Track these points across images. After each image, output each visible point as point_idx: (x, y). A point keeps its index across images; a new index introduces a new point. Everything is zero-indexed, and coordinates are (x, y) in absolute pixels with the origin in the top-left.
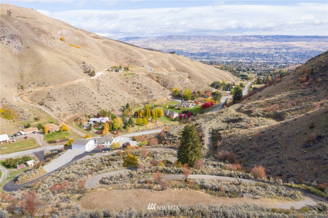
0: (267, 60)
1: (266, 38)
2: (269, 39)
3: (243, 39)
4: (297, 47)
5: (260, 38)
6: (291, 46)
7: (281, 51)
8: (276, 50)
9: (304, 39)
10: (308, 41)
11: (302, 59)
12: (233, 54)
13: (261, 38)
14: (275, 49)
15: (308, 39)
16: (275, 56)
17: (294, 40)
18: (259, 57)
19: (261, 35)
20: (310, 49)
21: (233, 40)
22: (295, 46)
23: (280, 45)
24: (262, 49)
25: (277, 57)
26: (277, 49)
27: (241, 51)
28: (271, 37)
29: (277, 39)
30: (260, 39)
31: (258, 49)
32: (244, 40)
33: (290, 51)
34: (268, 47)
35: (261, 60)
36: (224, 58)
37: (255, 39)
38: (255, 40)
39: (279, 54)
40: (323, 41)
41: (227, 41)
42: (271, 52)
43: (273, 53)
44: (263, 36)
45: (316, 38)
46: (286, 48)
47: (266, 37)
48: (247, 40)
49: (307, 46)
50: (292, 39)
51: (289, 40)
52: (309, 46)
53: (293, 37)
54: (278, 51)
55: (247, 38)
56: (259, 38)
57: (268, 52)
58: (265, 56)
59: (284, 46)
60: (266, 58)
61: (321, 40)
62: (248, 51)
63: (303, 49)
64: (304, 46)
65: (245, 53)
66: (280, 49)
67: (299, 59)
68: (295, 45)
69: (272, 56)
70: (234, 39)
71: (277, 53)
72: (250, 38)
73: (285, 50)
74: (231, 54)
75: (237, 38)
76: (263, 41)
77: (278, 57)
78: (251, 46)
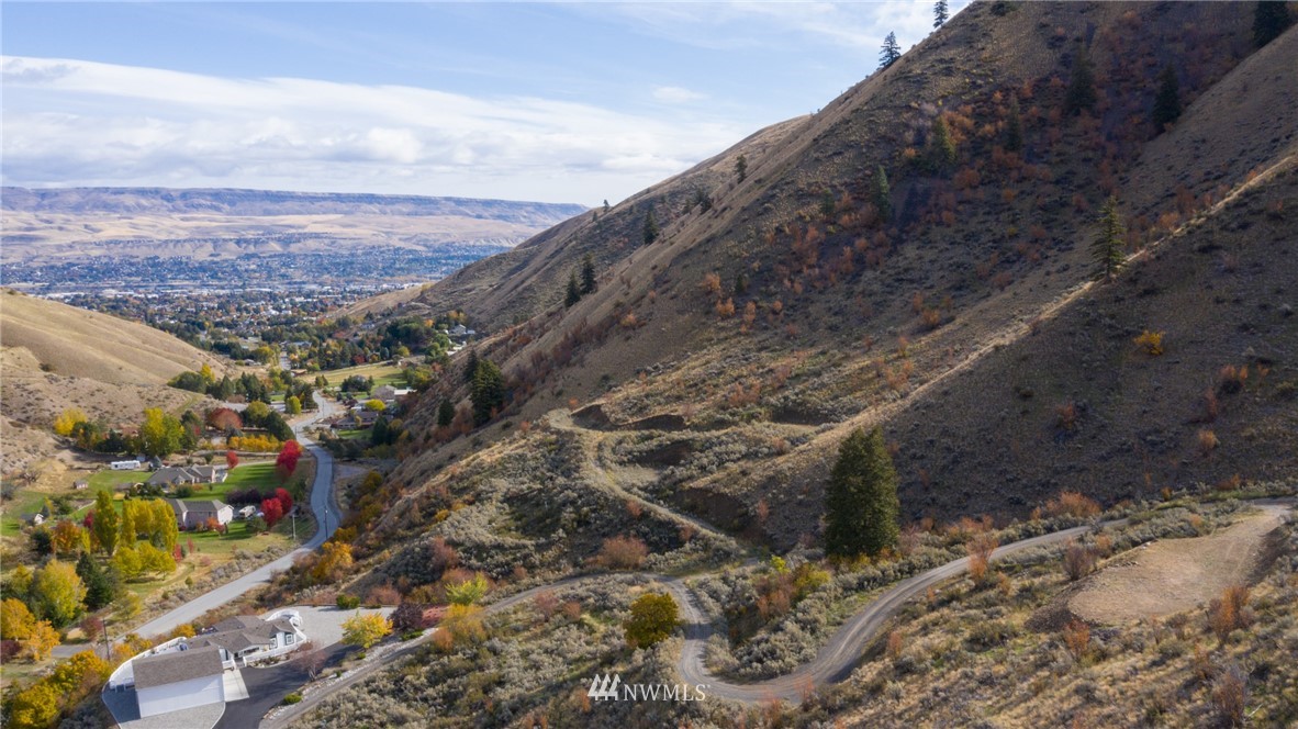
0: (223, 288)
1: (187, 200)
2: (200, 205)
3: (87, 203)
4: (317, 236)
5: (162, 198)
6: (293, 231)
7: (261, 249)
8: (244, 245)
9: (329, 204)
10: (346, 213)
11: (347, 279)
12: (64, 268)
13: (168, 201)
14: (238, 242)
15: (343, 205)
16: (246, 271)
17: (297, 208)
18: (182, 276)
19: (164, 189)
20: (365, 242)
21: (39, 207)
22: (306, 230)
23: (251, 227)
24: (188, 246)
25: (255, 271)
26: (247, 241)
27: (96, 252)
28: (208, 198)
29: (232, 203)
30: (162, 205)
31: (171, 245)
32: (95, 207)
33: (294, 248)
34: (208, 233)
35: (195, 287)
36: (24, 284)
37: (144, 202)
38: (143, 209)
39: (257, 260)
40: (393, 213)
41: (13, 209)
42: (225, 256)
43: (234, 258)
44: (176, 190)
45: (371, 203)
46: (279, 240)
47: (185, 195)
48: (107, 207)
49: (350, 232)
50: (289, 205)
51: (277, 207)
52: (354, 229)
53: (292, 197)
54: (252, 249)
55: (105, 197)
56: (158, 201)
57: (212, 255)
58: (205, 271)
59: (268, 231)
60: (212, 277)
61: (388, 209)
62: (128, 250)
63: (342, 242)
64: (336, 230)
65: (116, 261)
66: (256, 242)
67: (337, 276)
68: (304, 227)
69: (236, 270)
70: (46, 202)
71: (249, 257)
72: (121, 197)
73: (276, 247)
74: (52, 267)
75: (56, 199)
76: (176, 209)
77: (257, 275)
78: (137, 232)
